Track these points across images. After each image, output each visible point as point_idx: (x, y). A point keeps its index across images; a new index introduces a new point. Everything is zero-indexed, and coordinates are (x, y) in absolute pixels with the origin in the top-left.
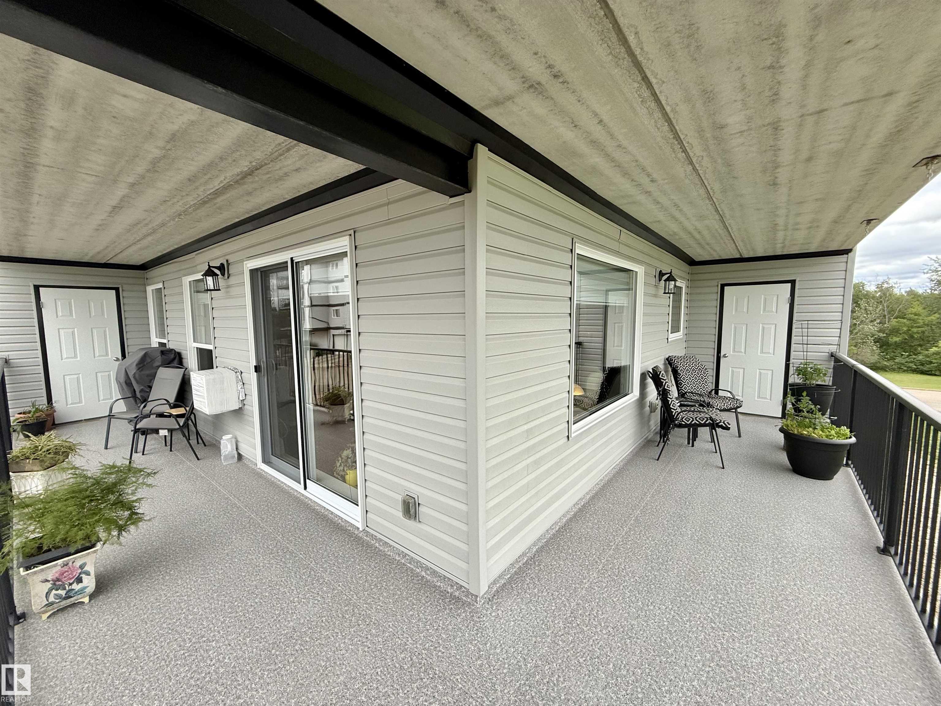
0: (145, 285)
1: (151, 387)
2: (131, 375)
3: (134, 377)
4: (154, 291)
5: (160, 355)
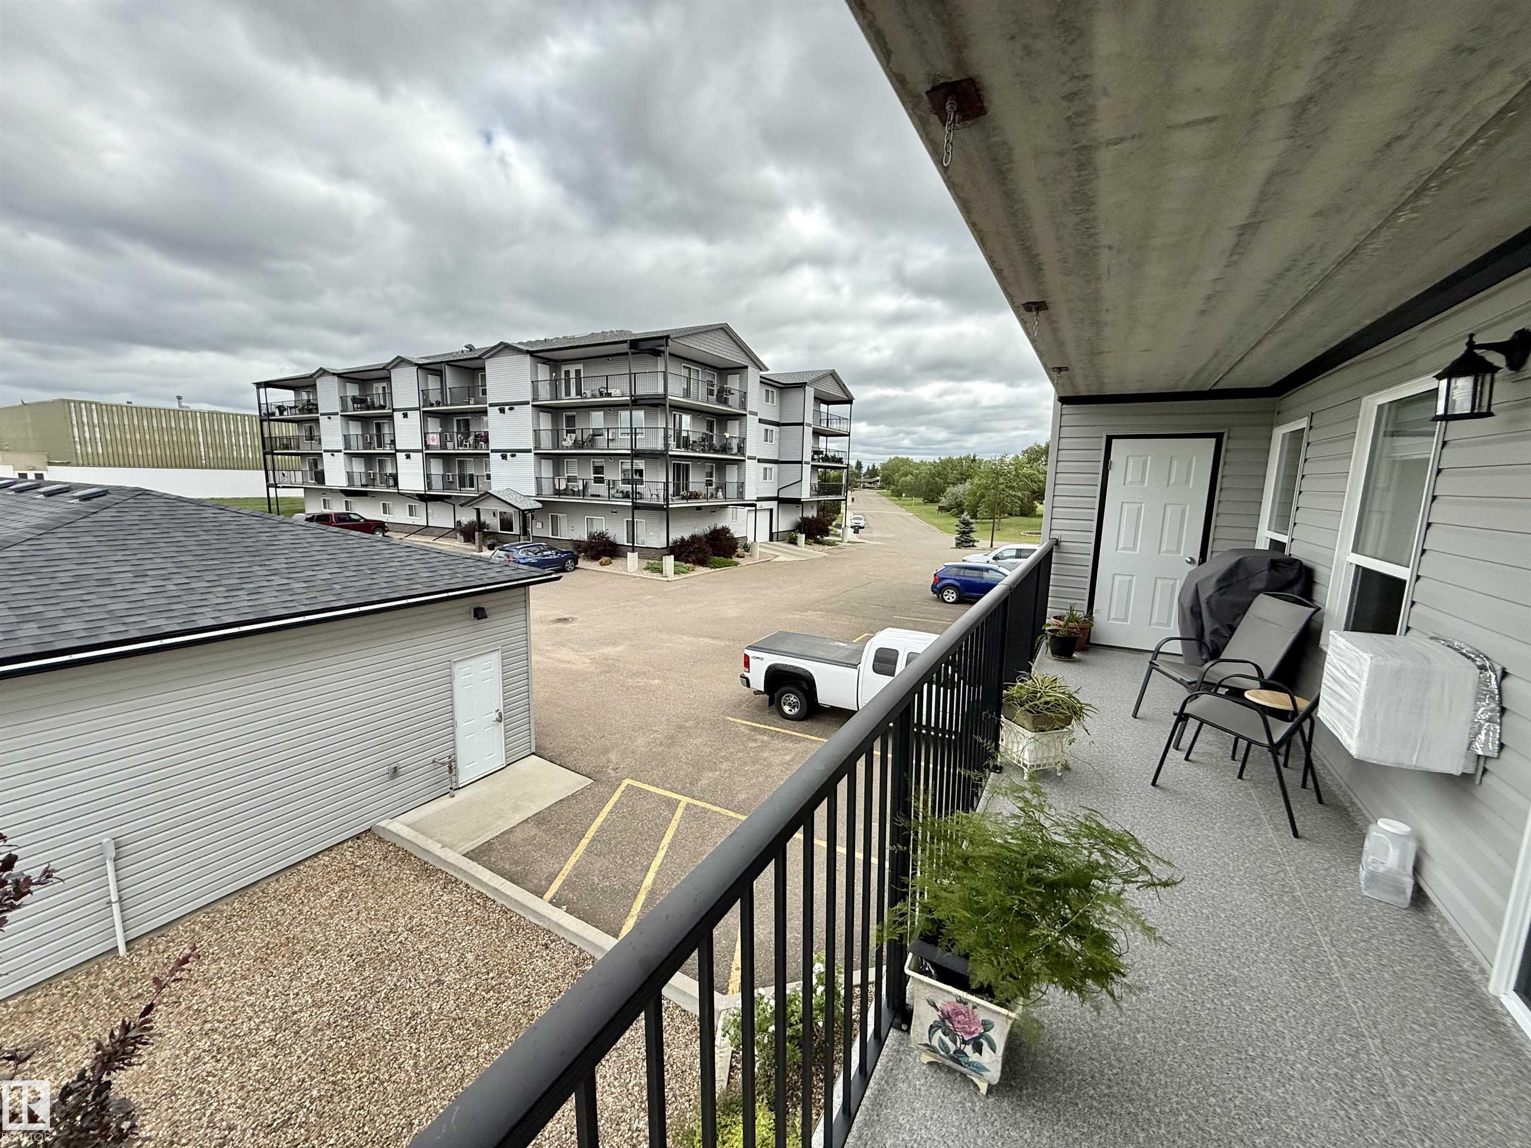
1: (1232, 629)
2: (1203, 598)
3: (1208, 603)
4: (1287, 437)
5: (1266, 568)
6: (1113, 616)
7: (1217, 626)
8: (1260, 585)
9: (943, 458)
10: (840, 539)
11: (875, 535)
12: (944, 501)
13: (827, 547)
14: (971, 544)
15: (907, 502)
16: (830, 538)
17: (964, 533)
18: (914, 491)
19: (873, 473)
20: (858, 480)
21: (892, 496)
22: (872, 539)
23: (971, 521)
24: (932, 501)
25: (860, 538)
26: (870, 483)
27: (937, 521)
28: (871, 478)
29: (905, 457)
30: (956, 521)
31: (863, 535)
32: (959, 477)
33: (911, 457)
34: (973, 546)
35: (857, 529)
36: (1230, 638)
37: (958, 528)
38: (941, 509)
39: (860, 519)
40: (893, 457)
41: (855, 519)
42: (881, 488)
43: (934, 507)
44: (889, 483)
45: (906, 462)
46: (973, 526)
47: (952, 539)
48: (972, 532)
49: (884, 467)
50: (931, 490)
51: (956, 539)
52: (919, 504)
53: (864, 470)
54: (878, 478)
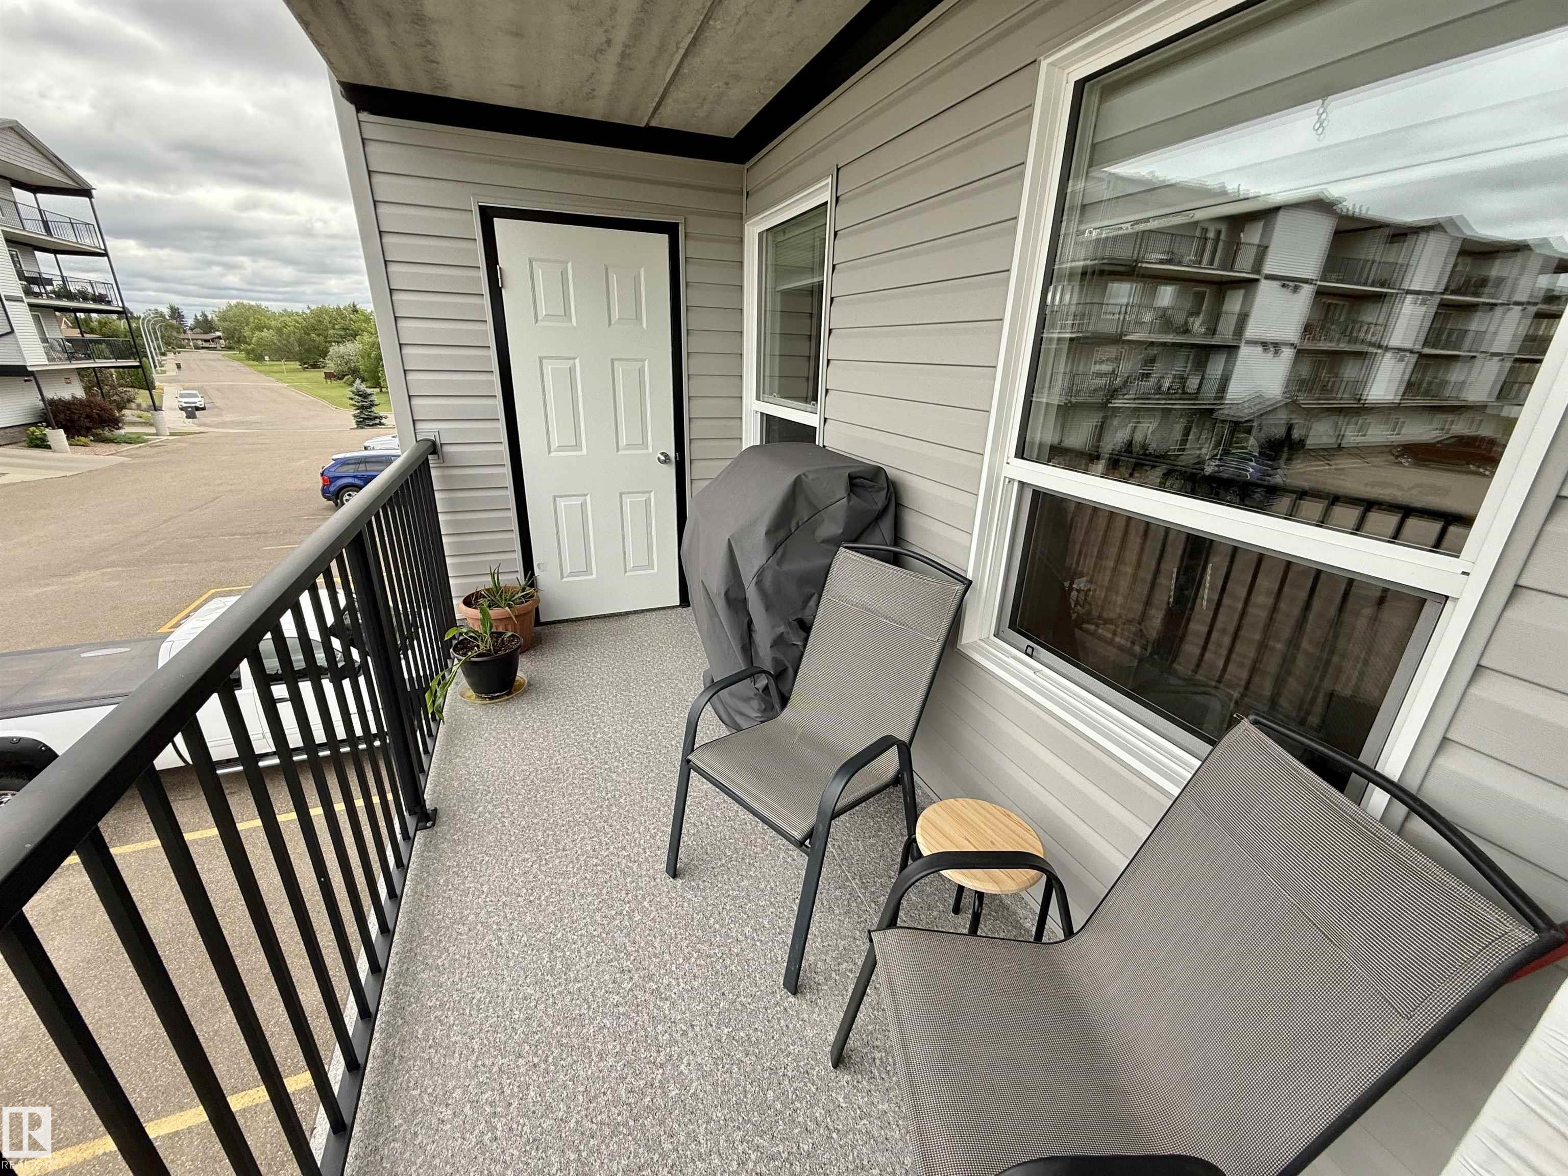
0: (740, 218)
1: (805, 627)
2: (748, 575)
3: (759, 583)
4: (772, 236)
5: (844, 493)
6: (567, 569)
7: (782, 629)
8: (831, 527)
9: (313, 307)
10: (152, 430)
11: (228, 418)
12: (331, 366)
13: (126, 447)
14: (377, 421)
15: (275, 368)
16: (126, 430)
17: (362, 408)
18: (282, 353)
19: (205, 325)
20: (182, 336)
21: (249, 359)
22: (223, 425)
23: (369, 391)
24: (315, 366)
25: (200, 425)
26: (206, 341)
27: (324, 393)
28: (206, 333)
29: (253, 303)
30: (348, 392)
31: (204, 420)
32: (342, 333)
33: (264, 304)
34: (381, 424)
35: (191, 412)
36: (805, 646)
37: (353, 402)
38: (328, 376)
39: (195, 396)
40: (233, 302)
41: (182, 396)
42: (230, 348)
43: (319, 375)
44: (239, 342)
45: (257, 310)
46: (374, 398)
47: (349, 416)
48: (373, 405)
49: (223, 317)
50: (308, 351)
51: (355, 416)
52: (294, 371)
53: (190, 322)
54: (218, 334)
